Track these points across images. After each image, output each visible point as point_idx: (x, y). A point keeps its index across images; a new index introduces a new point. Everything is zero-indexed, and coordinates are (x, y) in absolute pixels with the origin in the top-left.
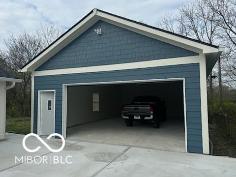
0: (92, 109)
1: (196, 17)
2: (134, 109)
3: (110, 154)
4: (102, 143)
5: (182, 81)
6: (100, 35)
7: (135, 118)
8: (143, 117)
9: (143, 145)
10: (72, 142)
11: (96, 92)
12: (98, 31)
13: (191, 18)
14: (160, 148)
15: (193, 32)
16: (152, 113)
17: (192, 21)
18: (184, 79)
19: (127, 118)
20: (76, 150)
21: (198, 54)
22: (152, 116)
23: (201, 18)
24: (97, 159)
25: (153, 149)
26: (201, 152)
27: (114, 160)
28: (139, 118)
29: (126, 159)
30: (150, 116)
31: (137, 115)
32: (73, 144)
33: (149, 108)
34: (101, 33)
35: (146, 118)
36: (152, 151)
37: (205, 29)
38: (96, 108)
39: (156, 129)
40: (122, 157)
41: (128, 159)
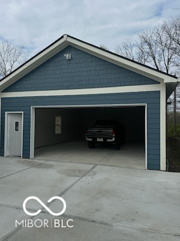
0: (55, 132)
1: (154, 44)
2: (98, 131)
3: (79, 171)
4: (70, 162)
5: (144, 107)
6: (69, 60)
7: (98, 140)
8: (105, 139)
9: (107, 164)
10: (42, 162)
11: (58, 115)
12: (67, 56)
13: (149, 45)
14: (123, 166)
15: (151, 58)
16: (114, 135)
17: (150, 48)
18: (146, 104)
19: (90, 140)
20: (46, 168)
21: (159, 83)
22: (114, 139)
23: (159, 45)
24: (69, 175)
25: (117, 166)
26: (159, 169)
27: (84, 175)
28: (102, 140)
29: (94, 175)
30: (112, 139)
31: (100, 138)
32: (42, 163)
33: (111, 131)
34: (70, 58)
35: (108, 140)
36: (116, 168)
37: (162, 56)
38: (58, 131)
39: (117, 151)
40: (91, 173)
41: (97, 175)
